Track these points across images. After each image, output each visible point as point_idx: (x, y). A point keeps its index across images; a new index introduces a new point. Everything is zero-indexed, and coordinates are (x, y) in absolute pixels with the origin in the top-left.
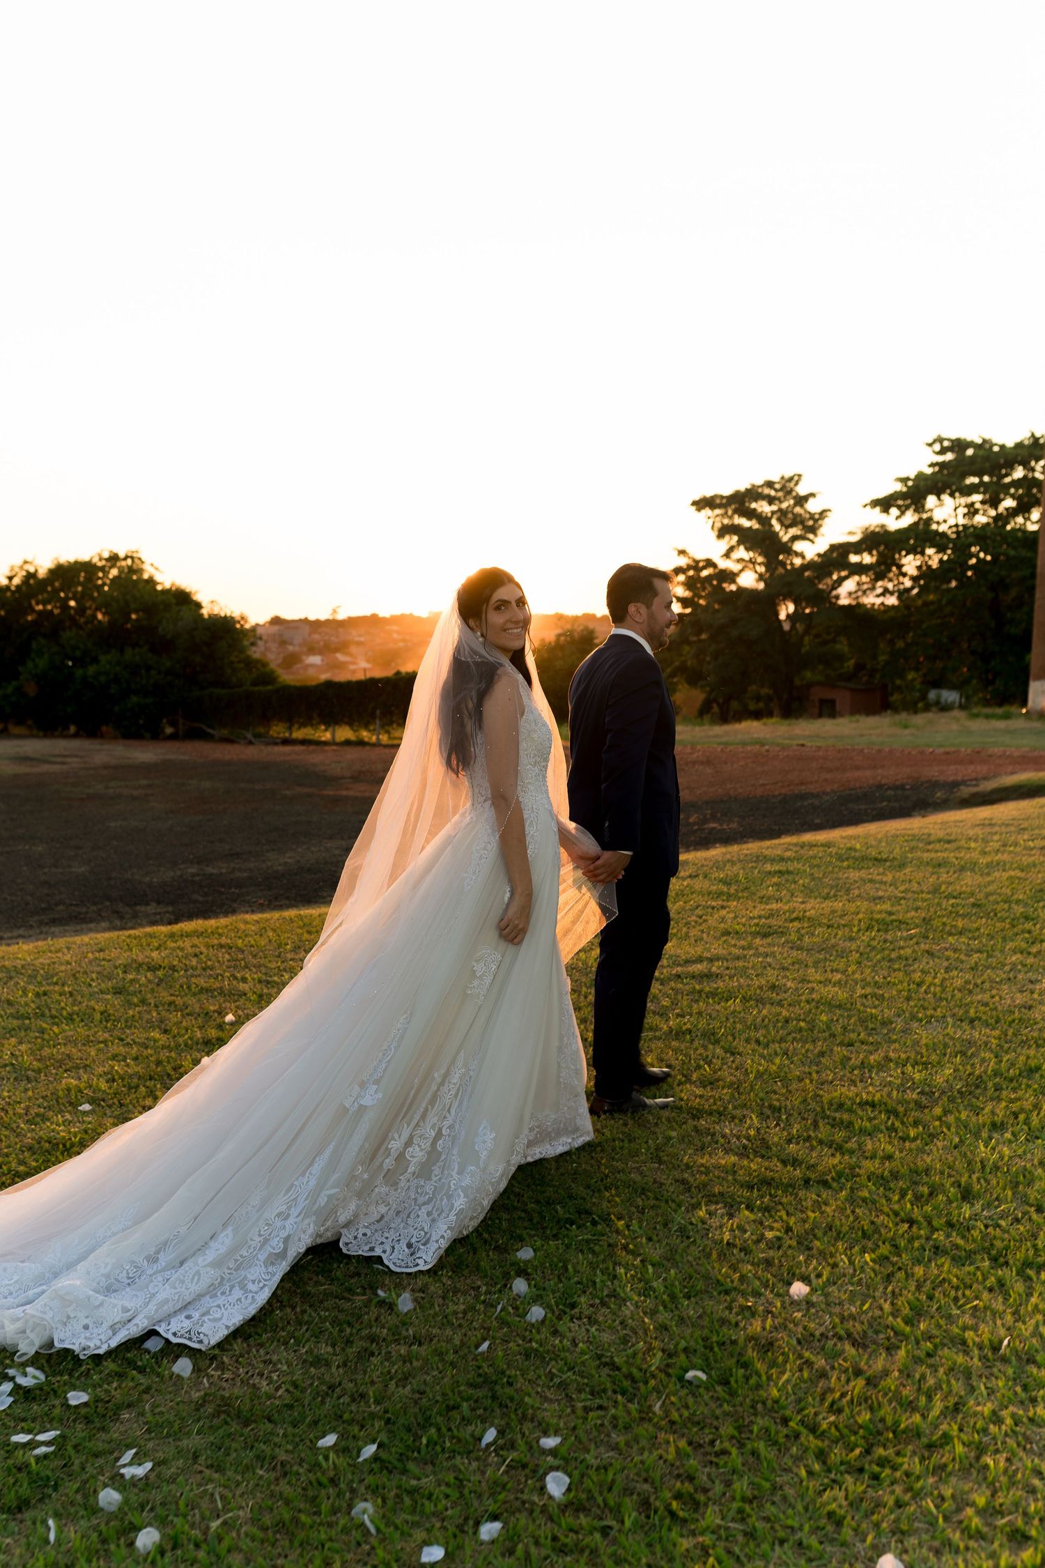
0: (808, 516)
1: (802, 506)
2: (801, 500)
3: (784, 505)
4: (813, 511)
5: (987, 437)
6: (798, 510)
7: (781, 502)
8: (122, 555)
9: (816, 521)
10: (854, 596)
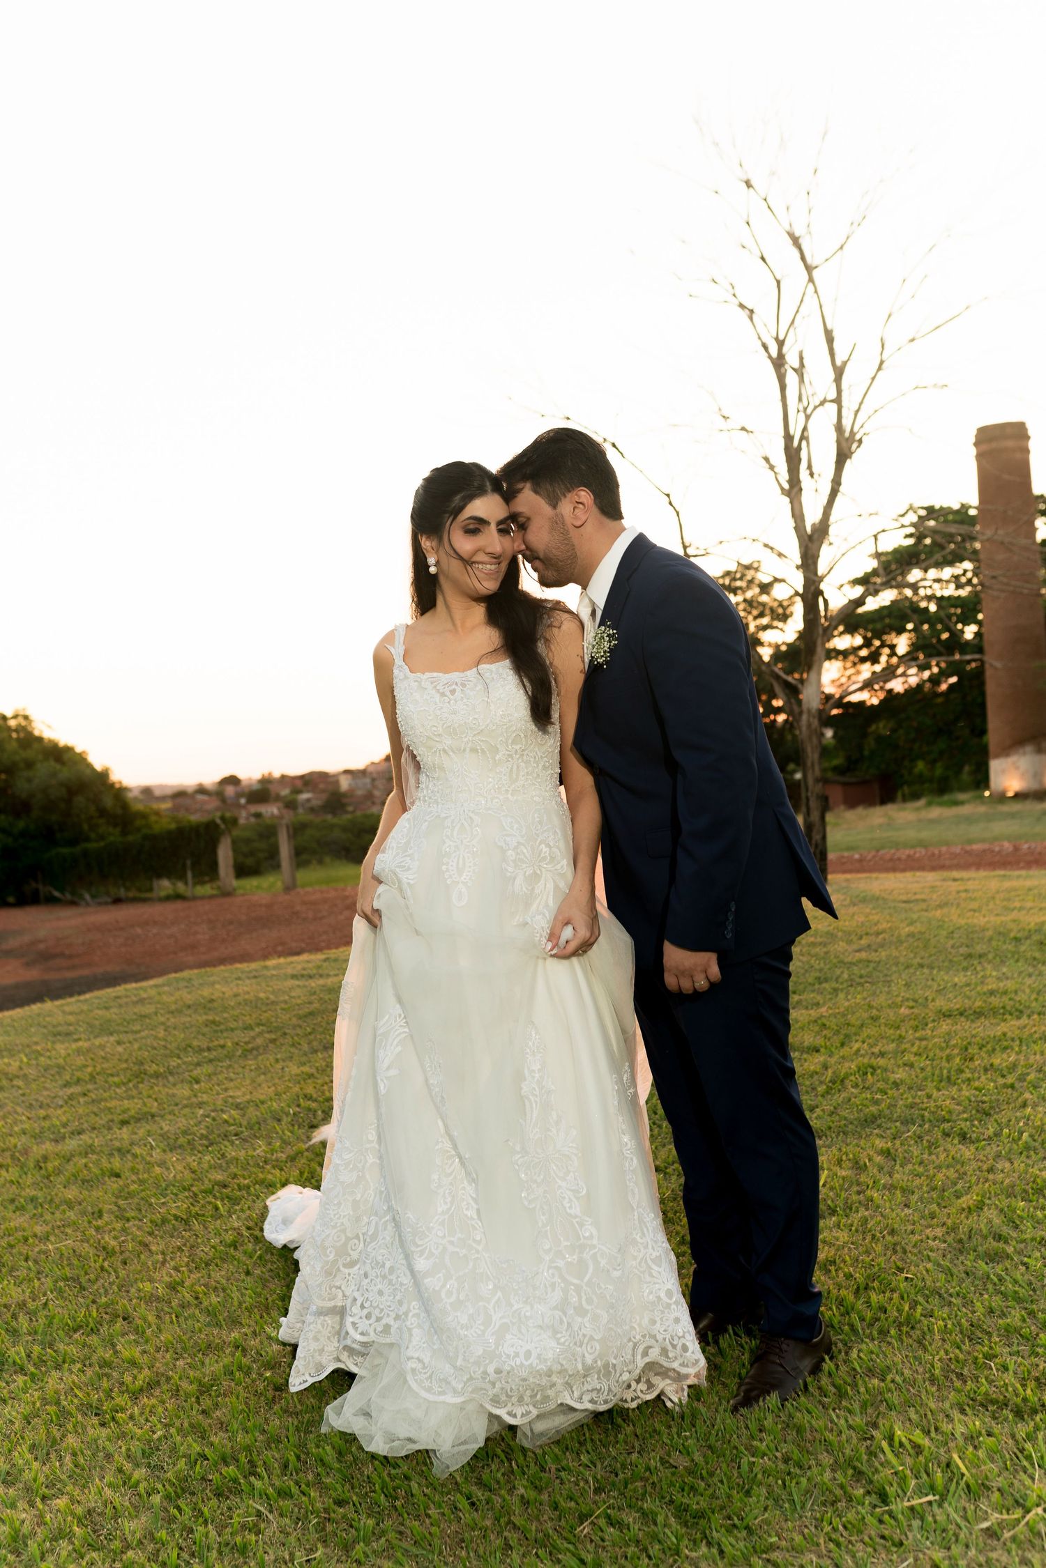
0: (776, 604)
1: (768, 594)
2: (765, 588)
3: (749, 595)
4: (780, 598)
5: (964, 502)
6: (764, 598)
7: (744, 592)
8: (9, 714)
9: (785, 608)
10: (838, 683)
